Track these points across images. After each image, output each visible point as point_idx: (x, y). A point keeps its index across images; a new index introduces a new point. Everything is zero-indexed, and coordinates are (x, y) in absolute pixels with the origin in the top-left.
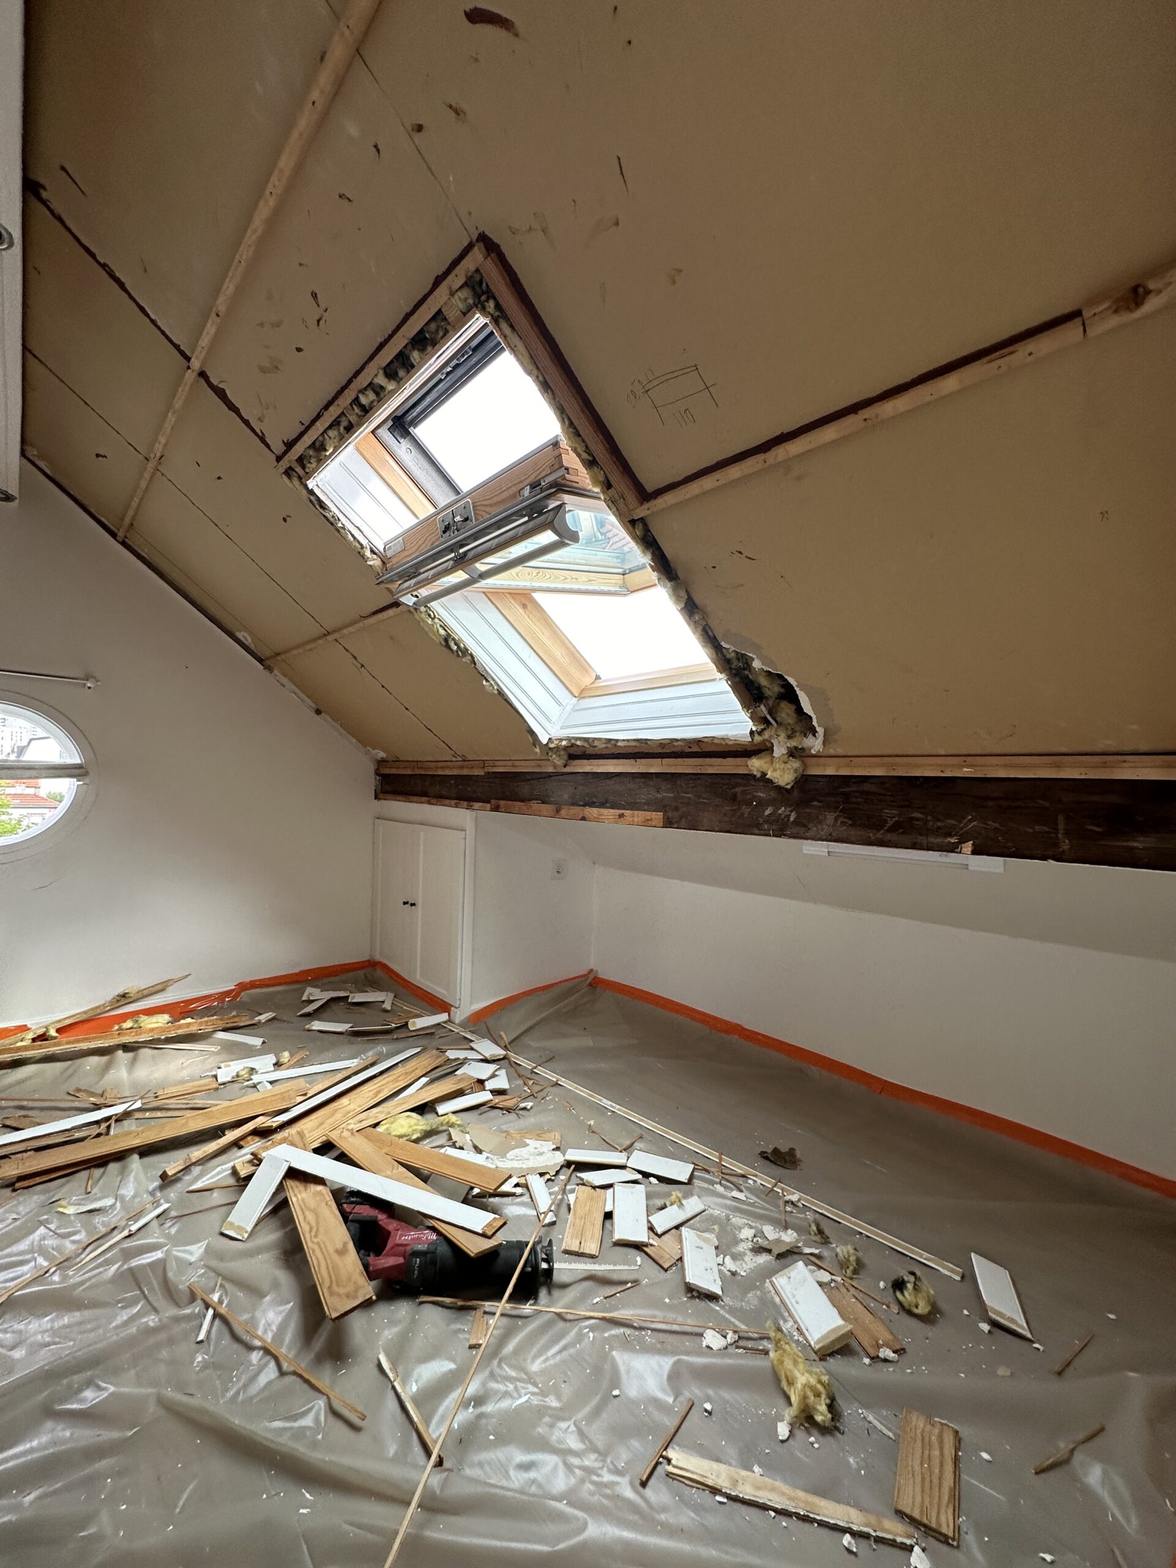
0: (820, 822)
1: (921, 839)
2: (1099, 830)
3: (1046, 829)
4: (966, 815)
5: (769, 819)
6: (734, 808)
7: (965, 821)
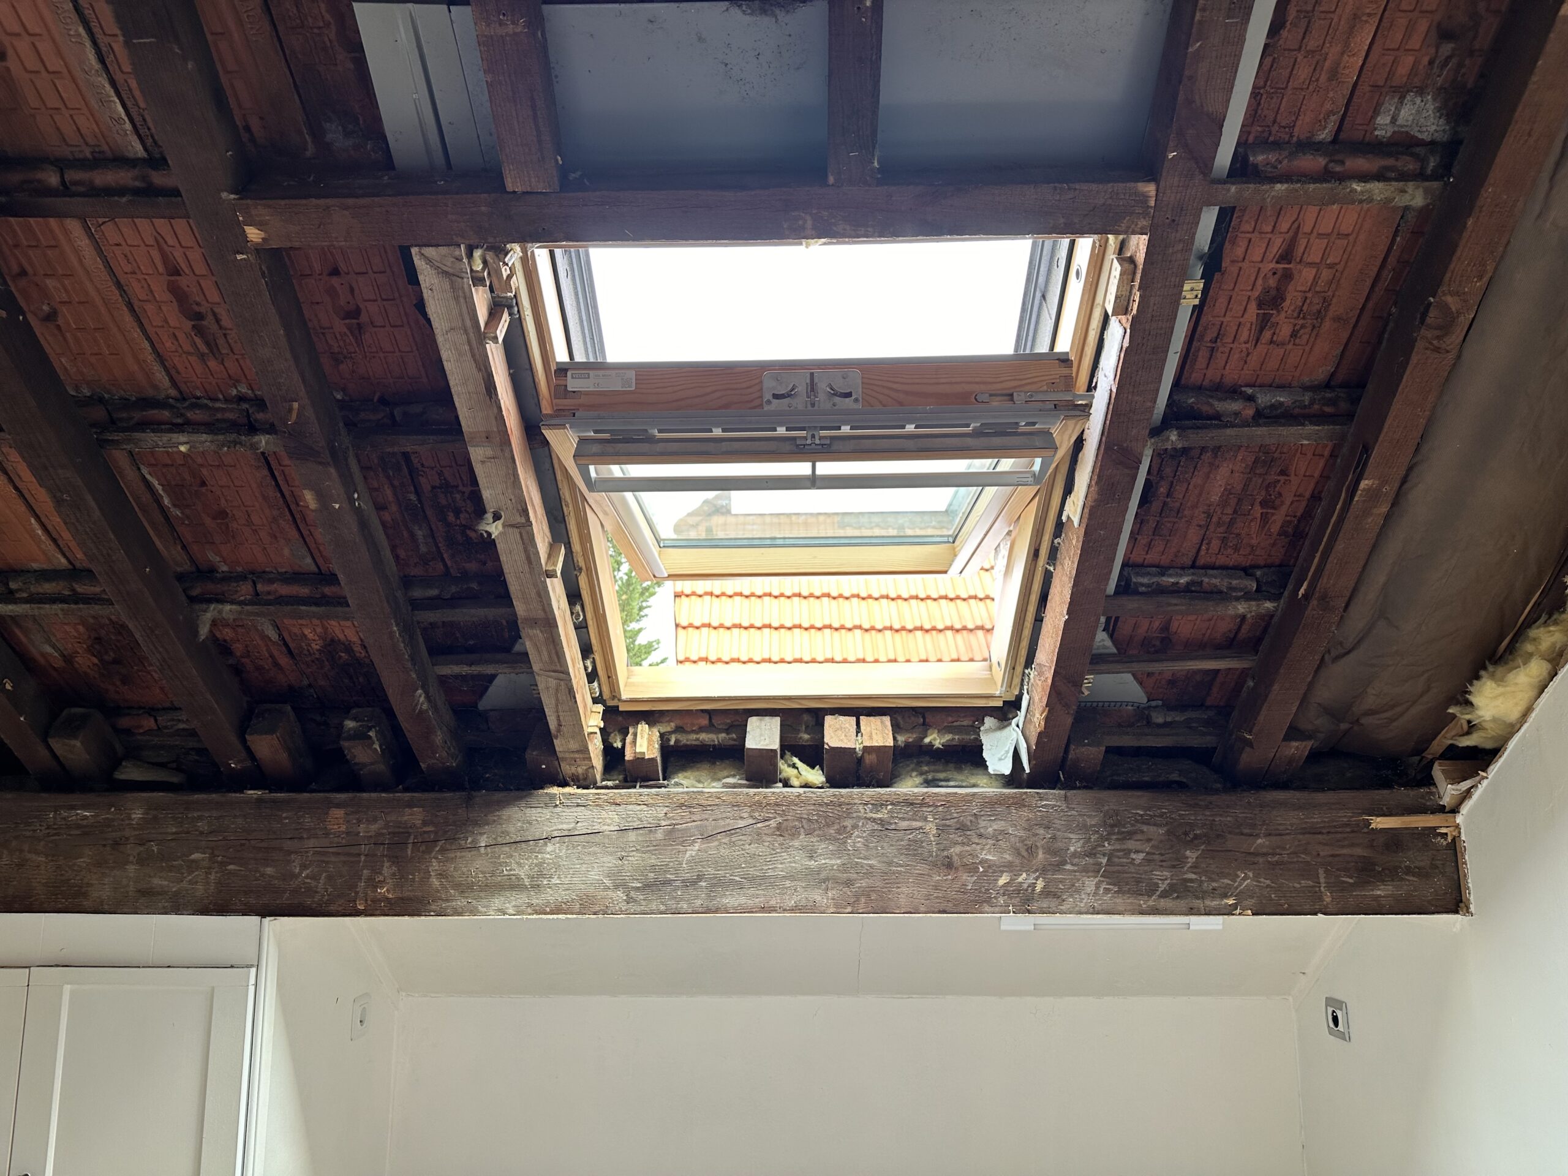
0: (1078, 891)
1: (1198, 903)
2: (1351, 881)
3: (1310, 883)
4: (1239, 873)
5: (1005, 891)
6: (950, 877)
7: (1238, 880)
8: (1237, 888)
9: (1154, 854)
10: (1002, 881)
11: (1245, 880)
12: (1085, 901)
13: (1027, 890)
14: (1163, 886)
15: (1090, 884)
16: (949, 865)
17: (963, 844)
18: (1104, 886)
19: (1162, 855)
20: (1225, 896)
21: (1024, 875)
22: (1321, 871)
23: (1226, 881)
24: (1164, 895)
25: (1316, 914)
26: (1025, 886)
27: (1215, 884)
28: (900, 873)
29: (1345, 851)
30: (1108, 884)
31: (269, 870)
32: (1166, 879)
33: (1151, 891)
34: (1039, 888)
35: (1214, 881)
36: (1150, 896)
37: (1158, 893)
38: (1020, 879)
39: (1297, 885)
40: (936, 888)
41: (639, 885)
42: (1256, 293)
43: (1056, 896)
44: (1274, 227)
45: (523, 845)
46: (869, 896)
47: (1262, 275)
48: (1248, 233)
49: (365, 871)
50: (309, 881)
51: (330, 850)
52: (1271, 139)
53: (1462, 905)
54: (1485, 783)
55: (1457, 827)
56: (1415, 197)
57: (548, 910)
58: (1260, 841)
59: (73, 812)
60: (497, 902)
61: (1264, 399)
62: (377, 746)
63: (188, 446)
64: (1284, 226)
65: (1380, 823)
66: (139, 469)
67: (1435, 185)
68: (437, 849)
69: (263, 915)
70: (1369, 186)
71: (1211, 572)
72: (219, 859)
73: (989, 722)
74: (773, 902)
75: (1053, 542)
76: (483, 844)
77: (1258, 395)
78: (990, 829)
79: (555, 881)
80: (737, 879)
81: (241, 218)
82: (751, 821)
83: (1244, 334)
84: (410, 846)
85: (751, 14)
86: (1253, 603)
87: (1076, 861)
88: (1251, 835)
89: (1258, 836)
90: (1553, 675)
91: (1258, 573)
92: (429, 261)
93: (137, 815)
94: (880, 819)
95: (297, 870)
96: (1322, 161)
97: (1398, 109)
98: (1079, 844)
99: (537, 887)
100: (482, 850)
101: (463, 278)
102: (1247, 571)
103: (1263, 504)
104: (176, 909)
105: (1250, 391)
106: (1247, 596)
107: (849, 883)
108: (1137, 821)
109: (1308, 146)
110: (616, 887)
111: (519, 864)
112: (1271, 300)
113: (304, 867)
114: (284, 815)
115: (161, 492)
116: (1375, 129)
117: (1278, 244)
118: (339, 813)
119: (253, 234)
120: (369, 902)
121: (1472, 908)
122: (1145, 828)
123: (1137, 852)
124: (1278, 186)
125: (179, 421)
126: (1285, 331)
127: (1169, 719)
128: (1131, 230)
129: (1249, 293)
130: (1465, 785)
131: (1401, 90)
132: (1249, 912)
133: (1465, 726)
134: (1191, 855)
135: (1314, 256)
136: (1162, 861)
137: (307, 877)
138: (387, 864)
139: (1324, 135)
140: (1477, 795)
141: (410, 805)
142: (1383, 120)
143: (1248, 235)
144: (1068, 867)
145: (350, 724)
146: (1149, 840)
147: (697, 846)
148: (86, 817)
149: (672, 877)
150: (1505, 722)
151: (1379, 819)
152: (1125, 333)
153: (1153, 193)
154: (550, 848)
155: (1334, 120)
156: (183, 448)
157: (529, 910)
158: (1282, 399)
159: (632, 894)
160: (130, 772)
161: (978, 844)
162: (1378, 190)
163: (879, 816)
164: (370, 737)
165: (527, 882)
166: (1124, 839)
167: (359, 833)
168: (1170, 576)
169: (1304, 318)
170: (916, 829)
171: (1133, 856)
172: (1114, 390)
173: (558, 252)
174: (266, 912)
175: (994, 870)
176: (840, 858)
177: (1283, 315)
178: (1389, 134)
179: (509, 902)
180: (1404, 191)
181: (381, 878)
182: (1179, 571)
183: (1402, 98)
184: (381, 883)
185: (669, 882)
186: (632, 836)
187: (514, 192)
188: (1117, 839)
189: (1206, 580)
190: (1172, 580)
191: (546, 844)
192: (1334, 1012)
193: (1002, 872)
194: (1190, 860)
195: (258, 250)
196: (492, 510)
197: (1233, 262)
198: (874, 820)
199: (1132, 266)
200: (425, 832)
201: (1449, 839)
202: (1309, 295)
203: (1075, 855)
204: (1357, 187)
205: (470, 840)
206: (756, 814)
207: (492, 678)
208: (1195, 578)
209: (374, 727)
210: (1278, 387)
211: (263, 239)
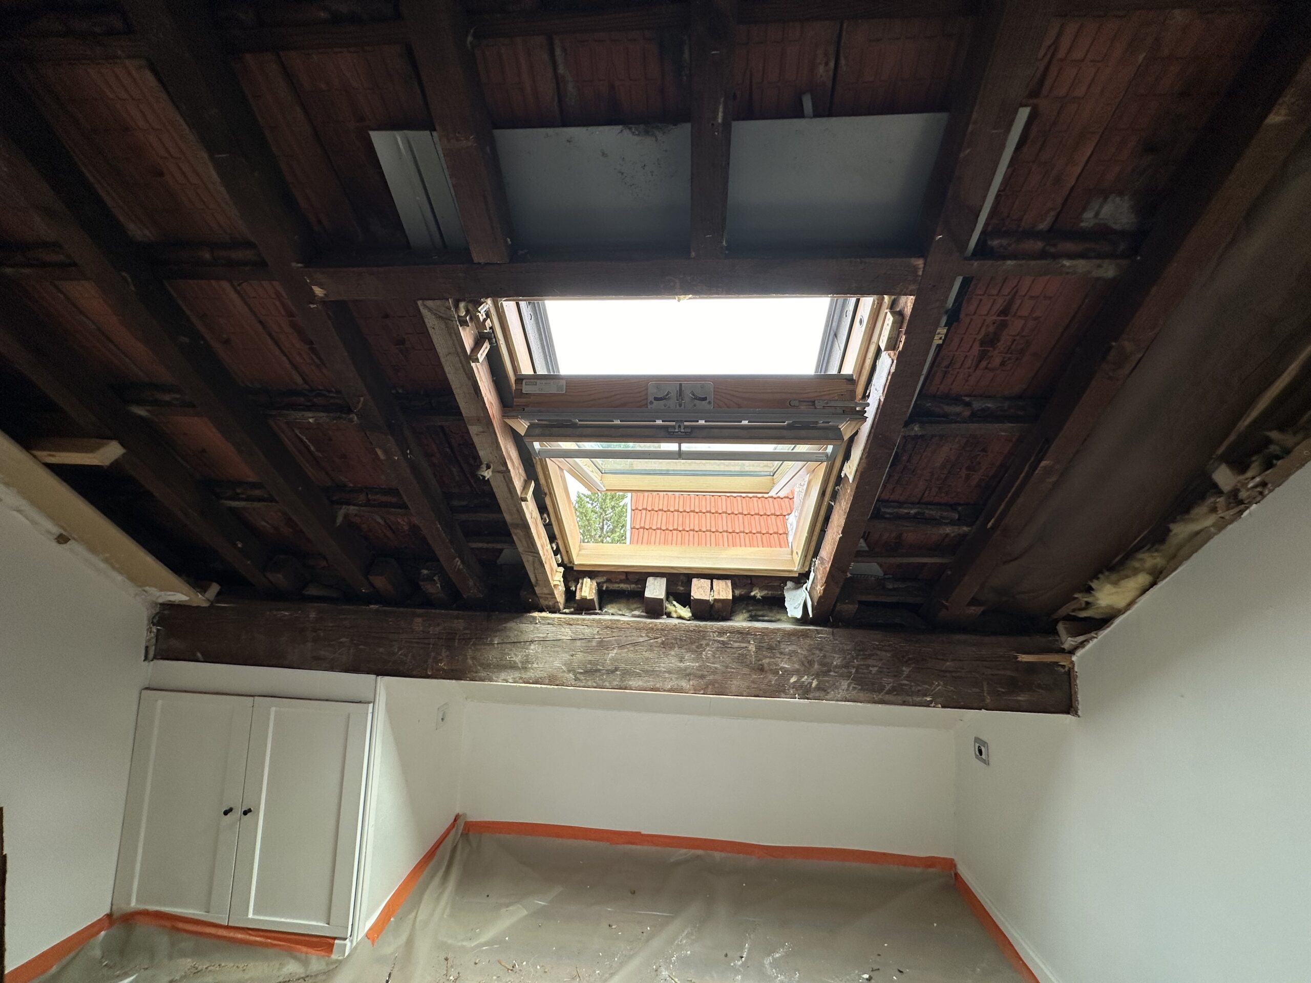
0: (837, 688)
1: (909, 699)
2: (1003, 690)
3: (978, 690)
4: (934, 682)
5: (794, 686)
6: (762, 676)
7: (934, 686)
8: (932, 691)
9: (883, 668)
10: (793, 680)
11: (938, 686)
12: (841, 693)
13: (807, 686)
14: (888, 687)
15: (845, 684)
16: (761, 669)
17: (771, 657)
18: (853, 685)
19: (888, 669)
20: (926, 695)
21: (806, 677)
22: (985, 683)
23: (927, 686)
24: (889, 692)
25: (980, 709)
26: (806, 683)
27: (919, 688)
28: (732, 672)
29: (1002, 672)
30: (855, 684)
31: (381, 650)
32: (890, 683)
33: (880, 690)
34: (814, 685)
35: (919, 685)
36: (880, 693)
37: (885, 691)
38: (803, 680)
39: (970, 691)
40: (753, 682)
41: (582, 671)
42: (980, 337)
43: (825, 691)
44: (999, 291)
45: (518, 644)
46: (714, 685)
47: (986, 324)
48: (980, 295)
49: (432, 654)
50: (402, 657)
51: (415, 640)
52: (1004, 229)
53: (1072, 709)
54: (1095, 640)
55: (1072, 662)
56: (1109, 270)
57: (531, 681)
58: (948, 663)
59: (279, 612)
60: (503, 675)
61: (977, 405)
62: (439, 585)
63: (314, 419)
64: (1006, 291)
65: (1024, 658)
66: (293, 430)
67: (1125, 262)
68: (472, 643)
69: (378, 675)
70: (1075, 262)
71: (929, 507)
72: (355, 642)
73: (790, 584)
74: (658, 686)
75: (834, 488)
76: (496, 642)
77: (974, 403)
78: (787, 650)
79: (535, 665)
80: (638, 671)
81: (308, 281)
82: (647, 639)
83: (969, 363)
84: (457, 641)
85: (638, 135)
86: (957, 527)
87: (837, 670)
88: (942, 660)
89: (947, 660)
90: (1153, 584)
91: (960, 508)
92: (430, 310)
93: (313, 615)
94: (722, 641)
95: (396, 650)
96: (1040, 245)
97: (1101, 207)
98: (839, 660)
99: (525, 669)
100: (496, 646)
101: (452, 321)
102: (952, 507)
103: (968, 468)
104: (332, 669)
105: (967, 399)
106: (952, 523)
107: (702, 677)
108: (874, 648)
109: (1031, 234)
110: (569, 671)
111: (516, 655)
112: (990, 341)
113: (400, 649)
114: (390, 619)
115: (309, 444)
116: (1082, 221)
117: (1000, 303)
118: (419, 620)
119: (318, 291)
120: (434, 671)
121: (1080, 713)
122: (879, 652)
123: (873, 666)
124: (1009, 262)
125: (309, 404)
126: (997, 361)
127: (896, 586)
128: (903, 292)
129: (976, 336)
130: (1080, 639)
131: (1105, 194)
132: (940, 706)
133: (1083, 605)
134: (906, 670)
135: (1025, 312)
136: (888, 672)
137: (401, 655)
138: (444, 650)
139: (1043, 226)
140: (1089, 646)
141: (457, 618)
142: (1089, 215)
143: (980, 297)
144: (832, 673)
145: (425, 572)
146: (881, 660)
147: (615, 651)
148: (285, 615)
149: (601, 668)
150: (1113, 608)
151: (1023, 656)
152: (893, 362)
153: (922, 266)
154: (532, 647)
155: (1053, 213)
156: (311, 420)
157: (521, 681)
158: (989, 405)
159: (578, 676)
160: (312, 591)
161: (779, 658)
162: (1082, 265)
163: (722, 639)
164: (434, 580)
165: (520, 665)
166: (866, 658)
167: (429, 632)
168: (905, 508)
169: (1011, 353)
170: (743, 648)
171: (871, 669)
172: (882, 400)
173: (523, 304)
174: (379, 673)
175: (788, 673)
176: (698, 662)
177: (996, 351)
178: (1091, 225)
179: (510, 676)
180: (1099, 266)
181: (441, 658)
182: (910, 505)
183: (1106, 198)
184: (441, 661)
185: (599, 670)
186: (578, 643)
187: (479, 263)
188: (863, 659)
189: (927, 512)
190: (906, 511)
191: (530, 645)
192: (979, 747)
193: (793, 675)
194: (905, 673)
195: (323, 302)
196: (486, 463)
197: (967, 315)
198: (719, 641)
199: (901, 318)
200: (465, 634)
201: (1067, 669)
202: (1018, 338)
203: (836, 667)
204: (1067, 263)
205: (489, 639)
206: (650, 635)
207: (501, 550)
208: (920, 510)
209: (437, 574)
210: (986, 397)
211: (325, 294)
